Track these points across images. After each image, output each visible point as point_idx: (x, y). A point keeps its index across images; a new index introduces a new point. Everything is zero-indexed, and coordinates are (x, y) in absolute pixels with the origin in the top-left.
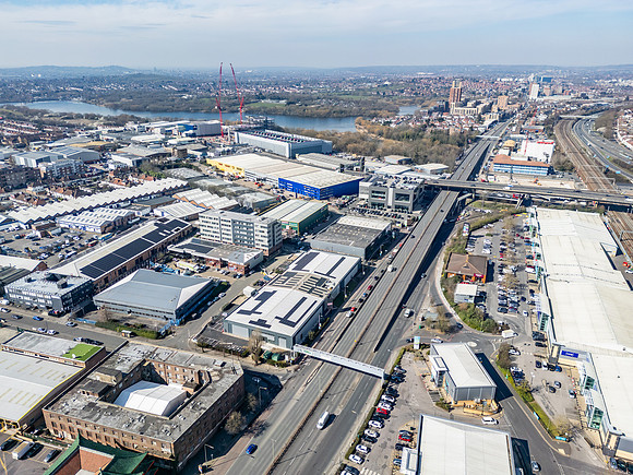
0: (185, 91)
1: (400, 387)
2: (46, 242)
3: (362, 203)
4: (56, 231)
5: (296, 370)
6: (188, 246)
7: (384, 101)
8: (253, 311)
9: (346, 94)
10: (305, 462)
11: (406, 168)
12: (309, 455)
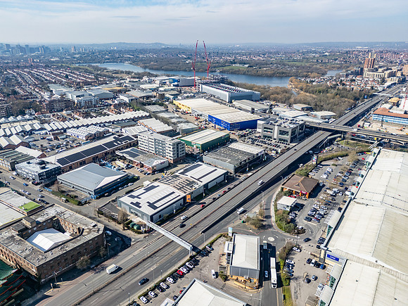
0: (189, 58)
1: (202, 259)
2: (55, 143)
3: (258, 135)
4: (62, 137)
5: (145, 237)
6: (126, 153)
7: (318, 66)
8: (137, 197)
9: (294, 61)
10: (113, 295)
11: (303, 113)
12: (118, 291)
